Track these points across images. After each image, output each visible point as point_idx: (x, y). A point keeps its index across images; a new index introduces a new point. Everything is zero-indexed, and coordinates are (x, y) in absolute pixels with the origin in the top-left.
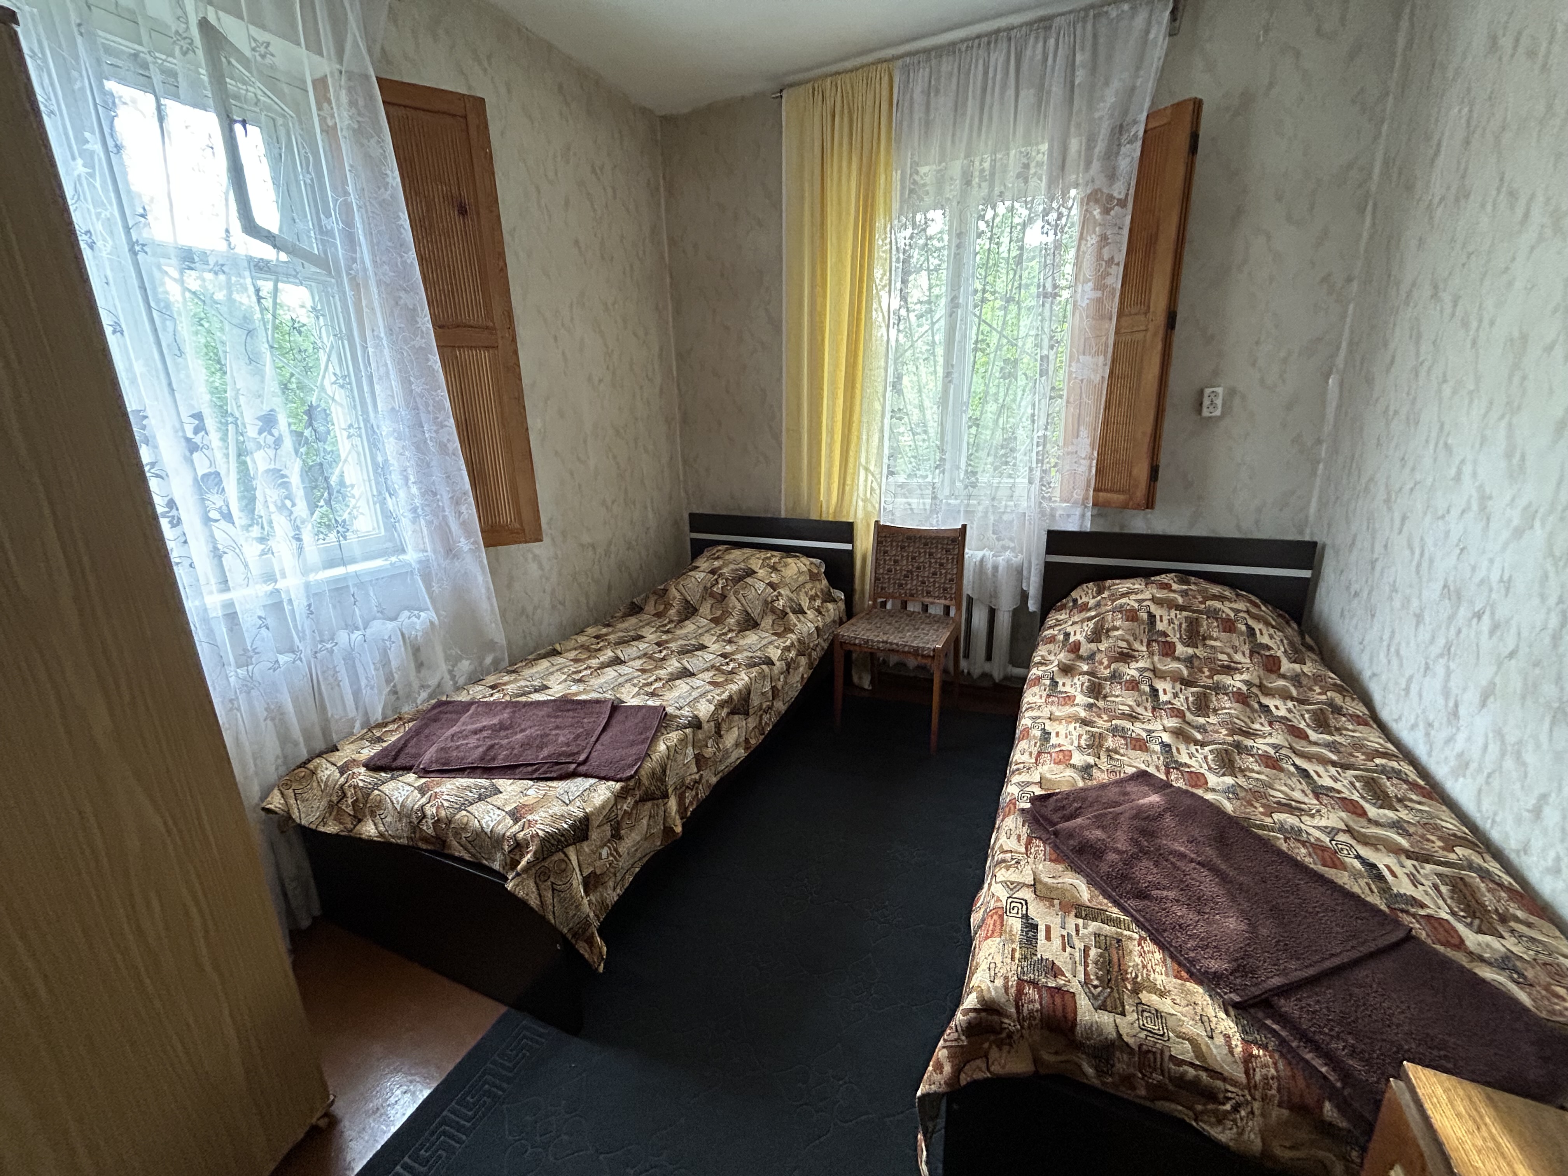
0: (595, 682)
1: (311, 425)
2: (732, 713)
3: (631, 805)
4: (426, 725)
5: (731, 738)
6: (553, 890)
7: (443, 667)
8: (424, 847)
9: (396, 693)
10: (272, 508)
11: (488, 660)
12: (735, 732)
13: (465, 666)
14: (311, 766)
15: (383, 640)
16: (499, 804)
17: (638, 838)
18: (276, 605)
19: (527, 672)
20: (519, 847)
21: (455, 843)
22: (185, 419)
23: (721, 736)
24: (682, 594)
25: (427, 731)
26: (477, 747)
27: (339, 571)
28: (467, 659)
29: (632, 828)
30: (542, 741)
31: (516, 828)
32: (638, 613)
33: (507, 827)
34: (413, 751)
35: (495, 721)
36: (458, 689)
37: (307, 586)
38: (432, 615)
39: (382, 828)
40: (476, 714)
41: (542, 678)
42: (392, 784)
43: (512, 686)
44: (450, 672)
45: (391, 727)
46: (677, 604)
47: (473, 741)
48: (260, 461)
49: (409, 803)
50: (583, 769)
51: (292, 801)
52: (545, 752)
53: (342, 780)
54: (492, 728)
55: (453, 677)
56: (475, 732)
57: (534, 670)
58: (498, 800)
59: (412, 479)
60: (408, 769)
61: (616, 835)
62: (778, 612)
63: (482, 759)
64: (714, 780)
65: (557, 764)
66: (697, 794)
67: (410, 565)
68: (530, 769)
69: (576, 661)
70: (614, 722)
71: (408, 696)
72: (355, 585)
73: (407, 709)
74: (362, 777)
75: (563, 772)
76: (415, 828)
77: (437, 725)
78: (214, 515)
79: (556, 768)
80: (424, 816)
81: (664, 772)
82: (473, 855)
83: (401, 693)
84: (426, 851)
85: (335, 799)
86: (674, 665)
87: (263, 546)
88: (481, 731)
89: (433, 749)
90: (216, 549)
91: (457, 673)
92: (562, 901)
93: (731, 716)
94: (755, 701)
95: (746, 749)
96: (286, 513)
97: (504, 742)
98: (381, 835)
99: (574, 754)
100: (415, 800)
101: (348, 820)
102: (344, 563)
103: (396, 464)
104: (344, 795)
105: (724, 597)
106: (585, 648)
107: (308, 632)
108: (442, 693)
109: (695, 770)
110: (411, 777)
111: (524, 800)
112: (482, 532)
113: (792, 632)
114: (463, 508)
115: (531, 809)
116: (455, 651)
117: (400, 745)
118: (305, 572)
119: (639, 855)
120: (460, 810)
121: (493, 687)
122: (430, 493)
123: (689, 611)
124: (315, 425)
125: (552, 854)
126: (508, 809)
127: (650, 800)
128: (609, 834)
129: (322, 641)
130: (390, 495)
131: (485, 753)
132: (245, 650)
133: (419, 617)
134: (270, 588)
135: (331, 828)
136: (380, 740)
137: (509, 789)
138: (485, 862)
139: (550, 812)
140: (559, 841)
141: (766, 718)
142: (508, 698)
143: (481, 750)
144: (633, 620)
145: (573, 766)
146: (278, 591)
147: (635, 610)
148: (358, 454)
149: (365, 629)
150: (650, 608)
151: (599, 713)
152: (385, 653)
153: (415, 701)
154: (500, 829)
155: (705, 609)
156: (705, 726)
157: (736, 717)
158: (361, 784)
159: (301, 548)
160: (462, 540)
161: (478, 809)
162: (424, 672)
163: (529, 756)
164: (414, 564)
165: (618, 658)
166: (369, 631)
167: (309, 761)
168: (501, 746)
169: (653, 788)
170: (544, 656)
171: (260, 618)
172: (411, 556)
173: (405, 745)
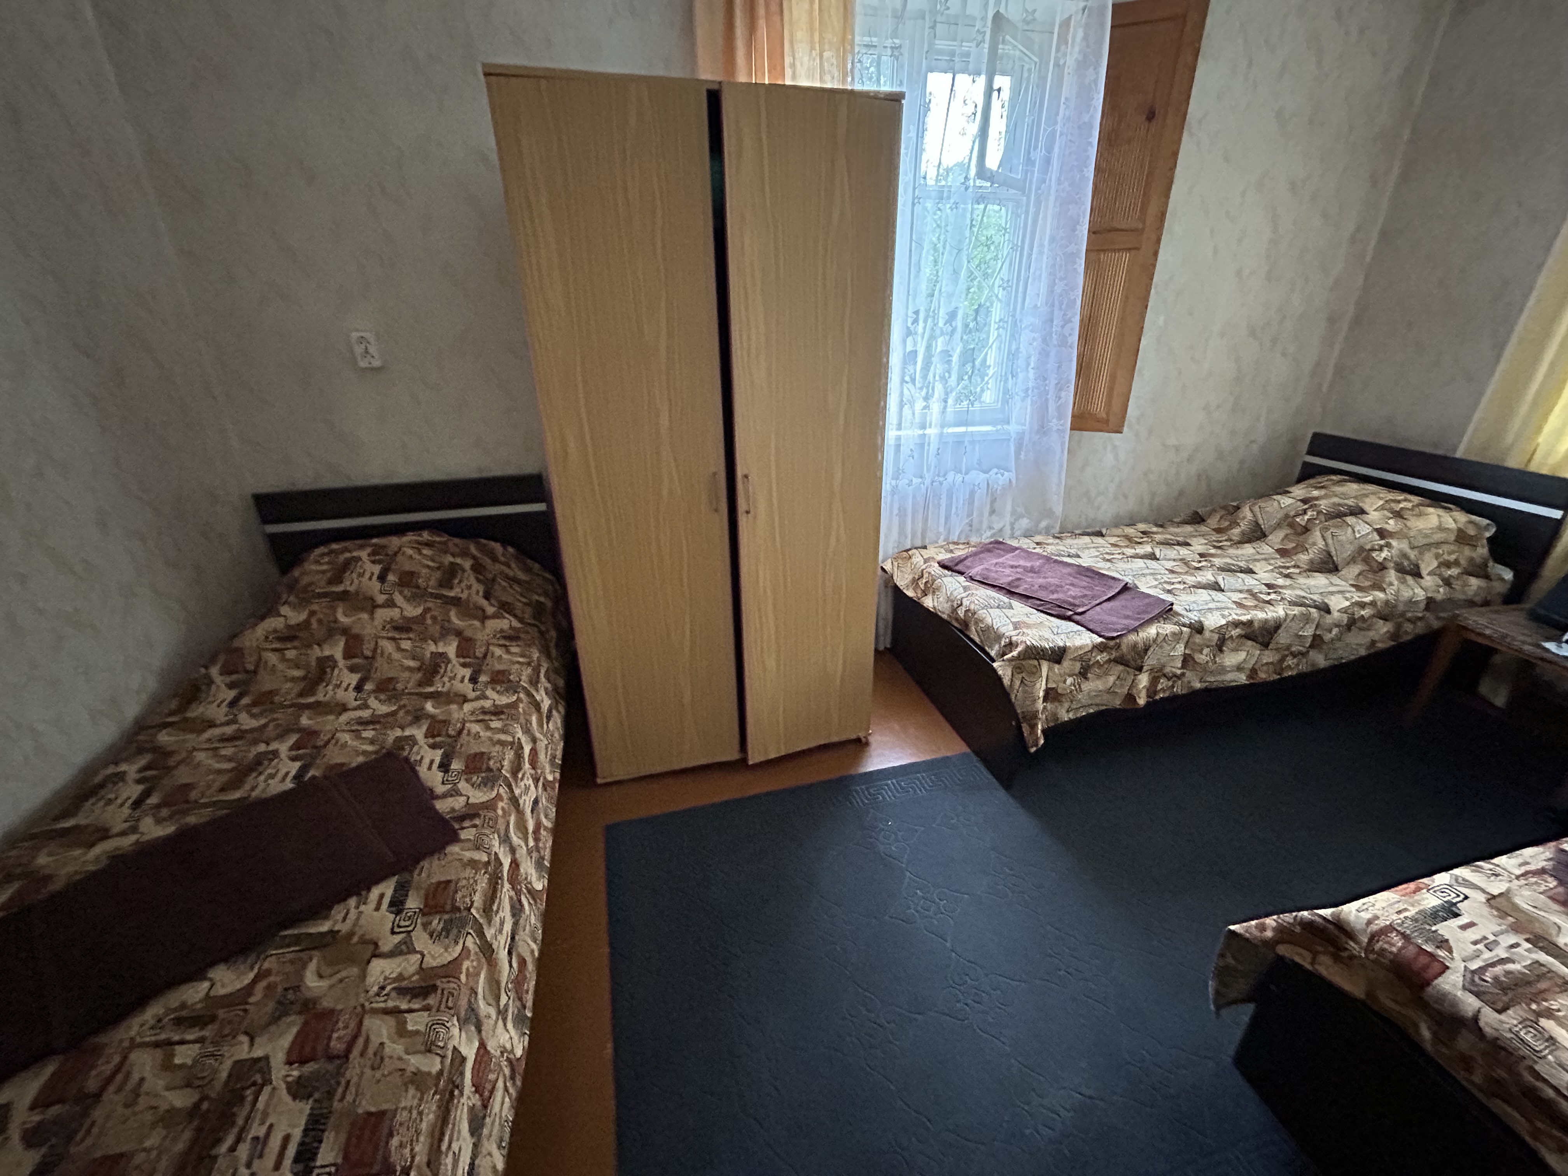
0: (1121, 565)
1: (976, 319)
2: (1247, 637)
3: (1104, 660)
4: (982, 552)
5: (1232, 659)
6: (1022, 682)
7: (1008, 518)
8: (956, 624)
9: (971, 526)
10: (937, 378)
11: (1043, 524)
12: (1241, 656)
13: (1024, 523)
14: (910, 553)
15: (974, 485)
16: (1009, 615)
17: (1101, 688)
18: (922, 443)
19: (1069, 541)
20: (1011, 645)
21: (973, 628)
22: (910, 314)
23: (1221, 651)
24: (1254, 516)
25: (981, 555)
26: (1009, 576)
27: (962, 429)
28: (1028, 518)
29: (1099, 677)
30: (1057, 589)
31: (1014, 633)
32: (1199, 523)
33: (1008, 631)
34: (969, 564)
35: (1029, 564)
36: (1013, 537)
37: (941, 435)
38: (1012, 475)
39: (936, 604)
40: (1018, 556)
41: (1078, 549)
42: (949, 579)
43: (1053, 548)
44: (1012, 525)
45: (961, 546)
46: (1244, 525)
47: (1008, 571)
48: (940, 344)
49: (955, 593)
50: (1077, 618)
51: (896, 569)
52: (1055, 596)
53: (924, 567)
54: (1025, 569)
55: (1012, 529)
56: (1012, 567)
57: (1076, 541)
58: (1009, 612)
59: (1032, 365)
60: (962, 573)
61: (1083, 674)
62: (1375, 565)
63: (1009, 584)
64: (1198, 685)
65: (1060, 607)
66: (1173, 687)
67: (1009, 433)
68: (1038, 602)
69: (1113, 545)
70: (1122, 597)
71: (978, 531)
72: (969, 441)
73: (974, 540)
74: (936, 569)
75: (1060, 613)
76: (954, 610)
77: (989, 554)
78: (907, 378)
79: (1057, 609)
80: (961, 604)
81: (1146, 650)
82: (982, 642)
83: (974, 527)
84: (956, 628)
85: (917, 577)
86: (1208, 576)
87: (925, 404)
88: (1016, 567)
89: (982, 567)
90: (902, 401)
91: (1016, 526)
92: (1025, 692)
93: (1244, 640)
94: (1283, 638)
95: (1249, 677)
96: (944, 382)
97: (1029, 580)
98: (934, 608)
99: (1075, 605)
100: (959, 593)
101: (919, 592)
102: (966, 424)
103: (1024, 352)
104: (922, 576)
105: (1306, 530)
106: (1129, 538)
107: (933, 467)
108: (1000, 537)
109: (1180, 665)
110: (961, 579)
111: (1025, 619)
112: (1073, 416)
113: (1383, 590)
114: (1063, 394)
115: (1028, 626)
116: (1020, 510)
117: (962, 557)
118: (942, 427)
119: (1098, 701)
120: (983, 609)
121: (1038, 544)
122: (1043, 378)
123: (1257, 534)
124: (979, 319)
125: (1030, 658)
126: (1013, 620)
127: (1122, 664)
128: (1077, 671)
129: (938, 476)
130: (1013, 376)
131: (1012, 581)
132: (899, 468)
133: (1002, 475)
134: (921, 432)
135: (910, 593)
136: (951, 551)
137: (1020, 609)
138: (987, 648)
139: (1041, 634)
140: (1039, 653)
141: (1290, 661)
142: (1045, 554)
143: (1010, 578)
144: (1189, 529)
145: (1071, 613)
146: (925, 435)
147: (1197, 519)
148: (1001, 342)
149: (966, 474)
150: (1213, 522)
151: (1111, 587)
152: (972, 493)
153: (981, 536)
154: (1003, 630)
155: (1276, 538)
156: (1207, 634)
157: (1250, 643)
158: (933, 573)
159: (945, 407)
160: (1055, 420)
161: (995, 612)
162: (994, 517)
163: (1042, 595)
164: (1012, 433)
165: (1154, 554)
166: (967, 477)
167: (910, 549)
168: (1026, 582)
169: (1129, 657)
170: (1088, 534)
171: (911, 450)
172: (1013, 428)
173: (965, 559)
